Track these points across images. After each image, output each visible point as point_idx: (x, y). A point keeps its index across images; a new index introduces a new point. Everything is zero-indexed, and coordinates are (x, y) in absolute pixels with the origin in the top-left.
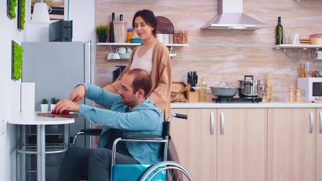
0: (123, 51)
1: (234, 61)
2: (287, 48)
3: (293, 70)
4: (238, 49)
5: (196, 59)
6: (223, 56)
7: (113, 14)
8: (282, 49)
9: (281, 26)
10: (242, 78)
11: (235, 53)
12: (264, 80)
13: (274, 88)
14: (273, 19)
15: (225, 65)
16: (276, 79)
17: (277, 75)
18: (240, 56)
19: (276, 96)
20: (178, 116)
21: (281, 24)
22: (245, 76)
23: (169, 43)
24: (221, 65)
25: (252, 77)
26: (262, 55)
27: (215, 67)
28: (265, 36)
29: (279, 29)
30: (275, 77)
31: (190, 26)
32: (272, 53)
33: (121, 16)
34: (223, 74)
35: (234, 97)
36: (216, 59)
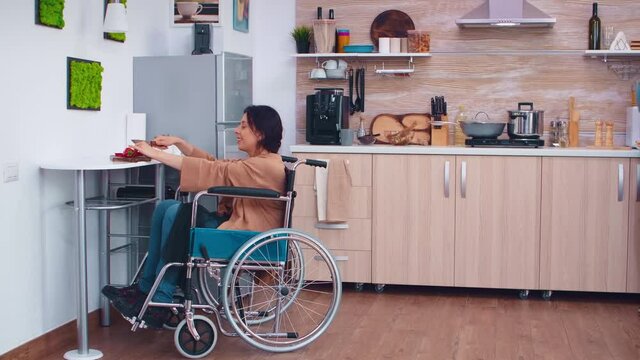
0: (332, 65)
1: (514, 79)
2: (610, 57)
3: (620, 93)
4: (523, 60)
5: (451, 77)
6: (497, 71)
7: (320, 9)
8: (600, 57)
9: (598, 20)
10: (514, 107)
11: (518, 66)
12: (568, 110)
13: (583, 124)
14: (585, 7)
15: (499, 86)
16: (590, 109)
17: (591, 102)
18: (527, 71)
19: (588, 138)
20: (310, 163)
21: (598, 16)
22: (520, 104)
23: (401, 51)
24: (494, 85)
25: (531, 104)
26: (564, 68)
27: (483, 90)
28: (570, 38)
29: (594, 24)
30: (588, 105)
31: (443, 24)
32: (583, 64)
33: (331, 11)
34: (496, 100)
35: (499, 138)
36: (485, 77)
